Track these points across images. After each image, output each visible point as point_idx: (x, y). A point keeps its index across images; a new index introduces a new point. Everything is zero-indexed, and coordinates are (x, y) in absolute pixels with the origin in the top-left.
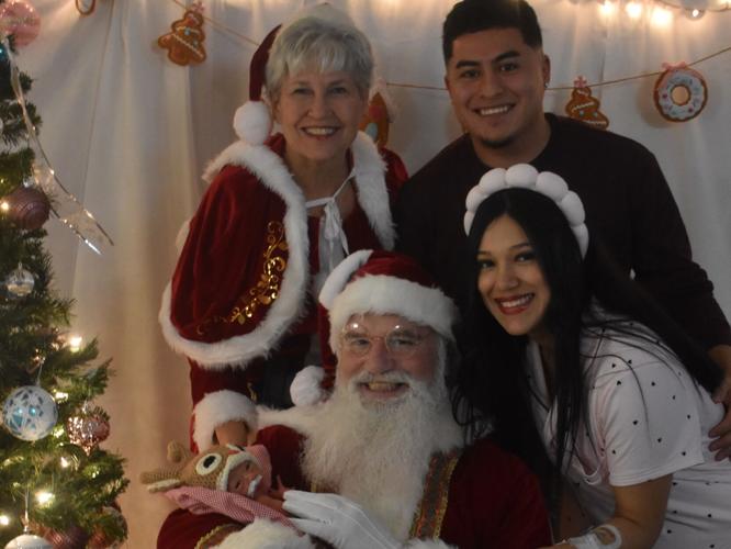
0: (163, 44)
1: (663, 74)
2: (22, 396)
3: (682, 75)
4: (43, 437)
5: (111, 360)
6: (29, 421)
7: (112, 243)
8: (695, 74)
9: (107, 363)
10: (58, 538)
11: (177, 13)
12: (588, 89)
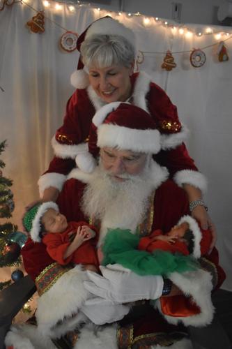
0: (29, 24)
1: (193, 52)
3: (198, 52)
7: (3, 91)
8: (203, 52)
11: (35, 14)
12: (171, 54)
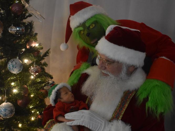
2: (11, 62)
4: (18, 73)
5: (50, 49)
6: (12, 69)
9: (49, 50)
10: (20, 101)
